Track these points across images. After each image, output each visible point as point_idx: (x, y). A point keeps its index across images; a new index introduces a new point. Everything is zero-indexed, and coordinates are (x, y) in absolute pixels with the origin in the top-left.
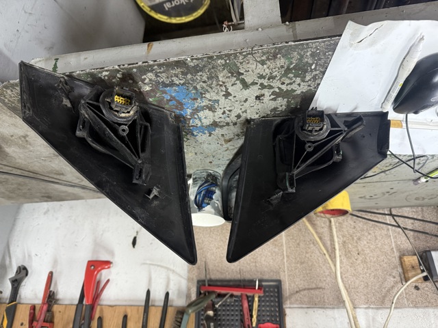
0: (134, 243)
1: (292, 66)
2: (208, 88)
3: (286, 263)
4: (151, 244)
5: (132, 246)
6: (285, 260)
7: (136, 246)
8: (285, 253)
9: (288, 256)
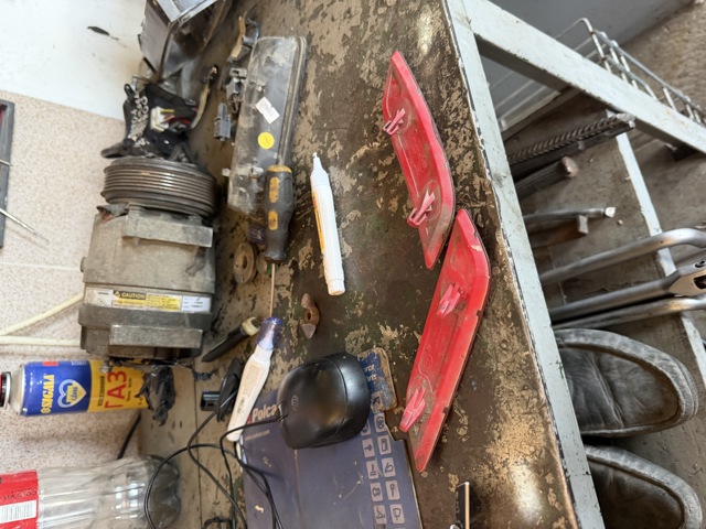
0: (96, 29)
3: (36, 266)
4: (94, 55)
5: (93, 25)
6: (43, 266)
7: (91, 31)
8: (60, 267)
9: (51, 271)
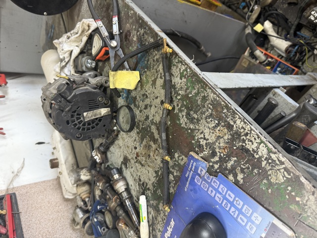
1: (190, 96)
2: (152, 67)
4: (42, 154)
5: (37, 142)
7: (37, 145)
